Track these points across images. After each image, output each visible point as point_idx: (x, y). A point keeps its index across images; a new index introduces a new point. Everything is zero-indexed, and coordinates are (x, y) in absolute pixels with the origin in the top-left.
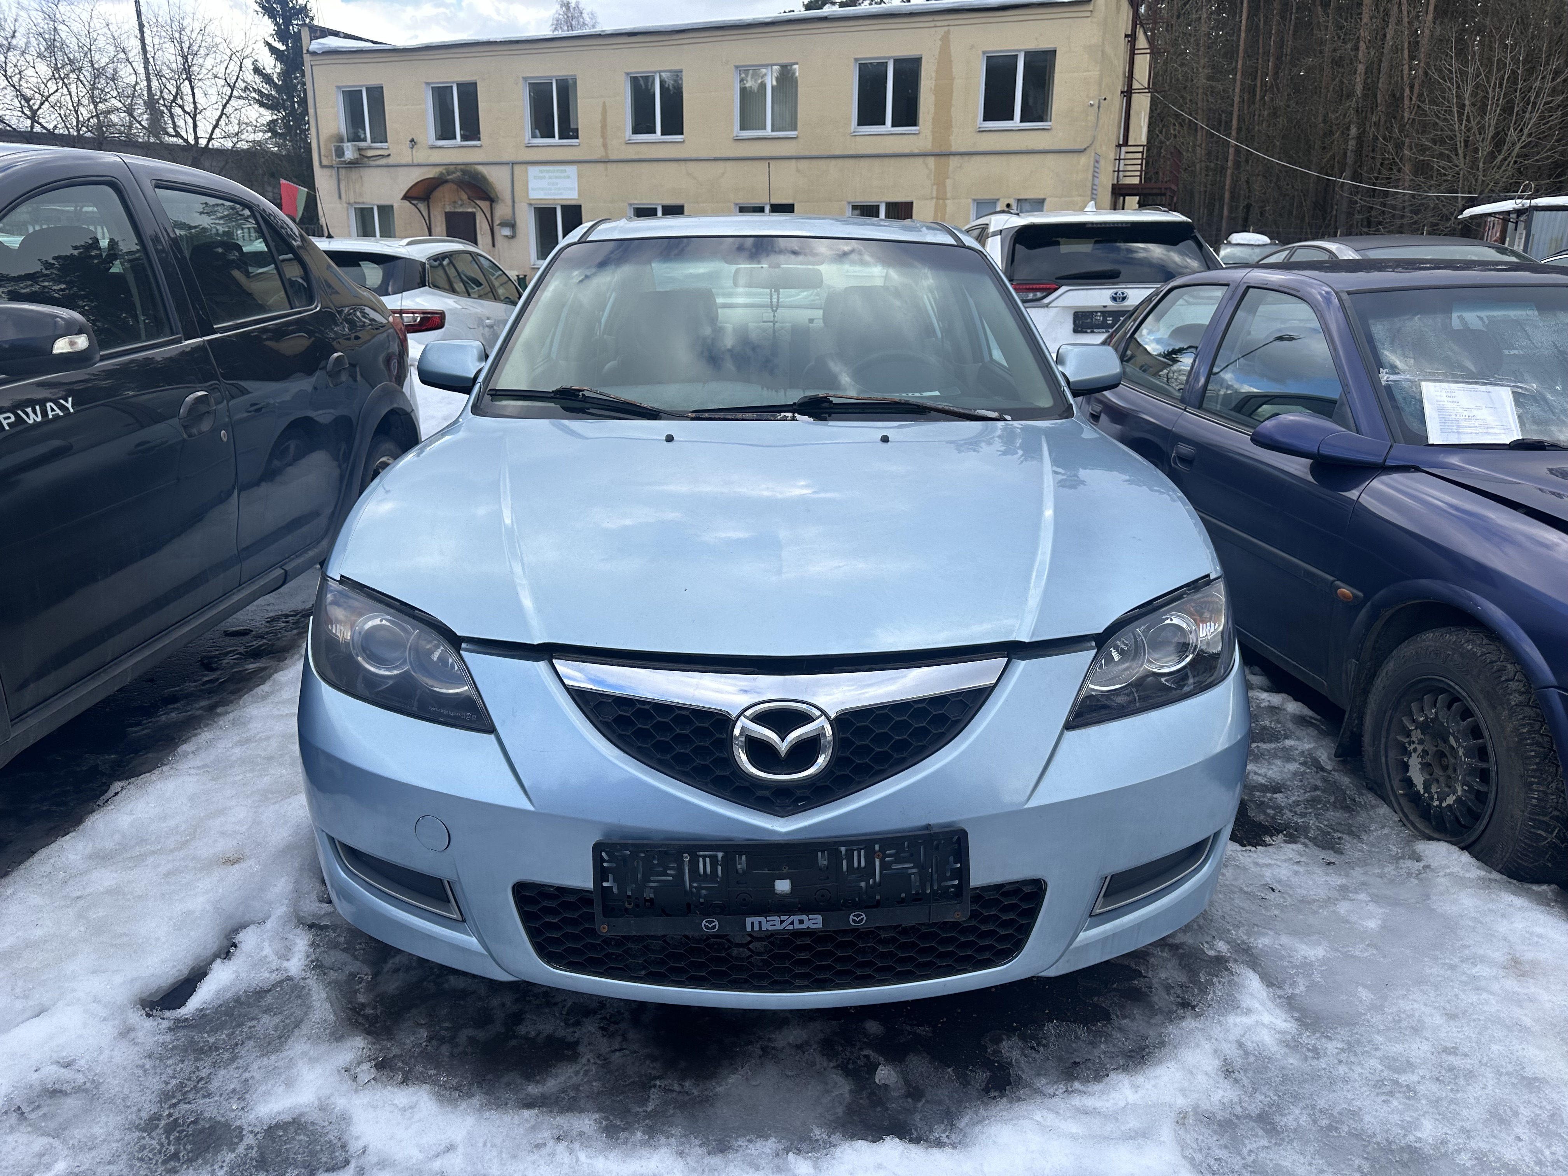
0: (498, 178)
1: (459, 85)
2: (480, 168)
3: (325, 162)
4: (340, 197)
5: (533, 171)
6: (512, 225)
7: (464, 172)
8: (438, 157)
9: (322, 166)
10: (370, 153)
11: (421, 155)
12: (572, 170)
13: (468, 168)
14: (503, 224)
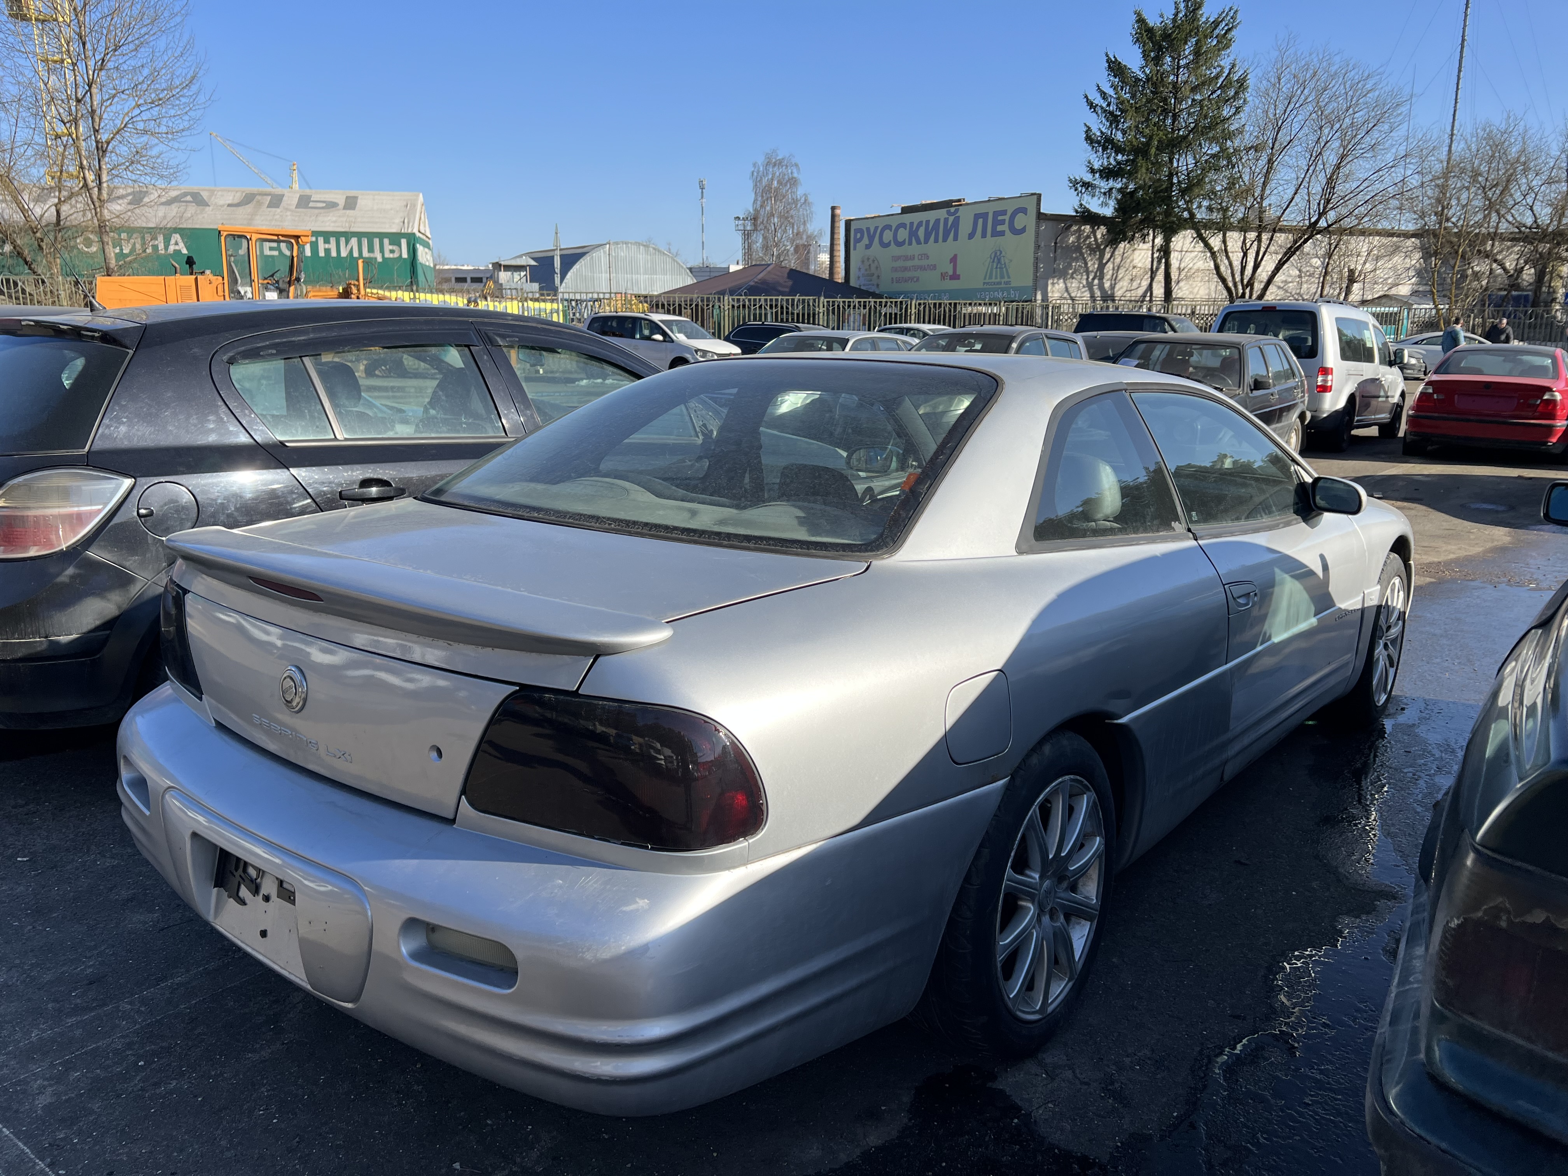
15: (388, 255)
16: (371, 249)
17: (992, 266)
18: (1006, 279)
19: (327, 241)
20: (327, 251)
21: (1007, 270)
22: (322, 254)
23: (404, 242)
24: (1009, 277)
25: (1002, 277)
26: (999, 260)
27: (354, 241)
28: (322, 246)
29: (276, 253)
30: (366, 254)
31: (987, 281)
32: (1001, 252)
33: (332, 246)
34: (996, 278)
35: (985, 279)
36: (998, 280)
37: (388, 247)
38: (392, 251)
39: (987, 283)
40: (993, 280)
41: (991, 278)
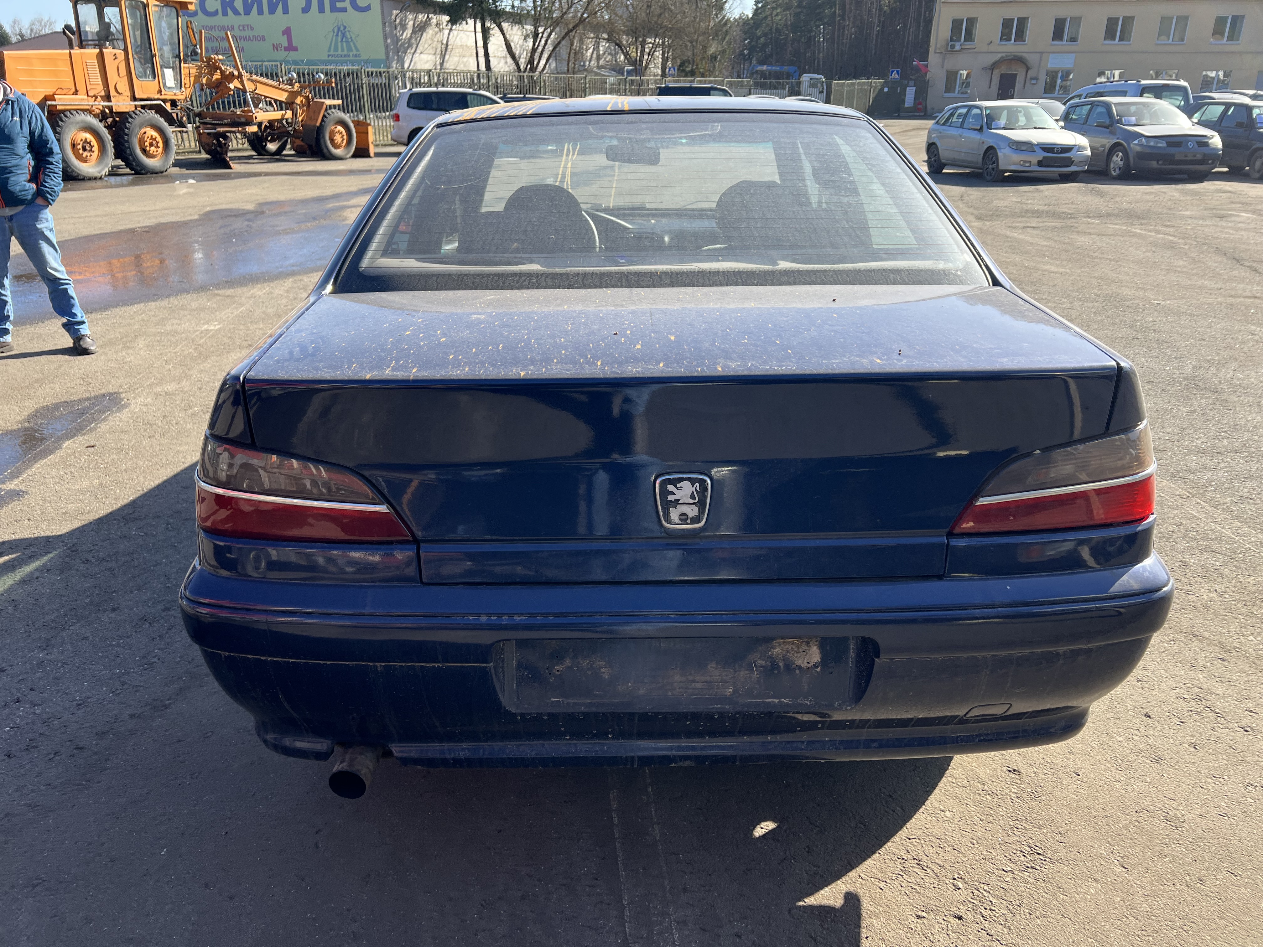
0: (1032, 59)
1: (1018, 18)
2: (1024, 54)
3: (938, 51)
4: (943, 67)
5: (1051, 55)
6: (1036, 79)
7: (1015, 56)
8: (1002, 49)
9: (935, 53)
10: (963, 47)
11: (992, 48)
12: (1073, 56)
13: (1018, 54)
14: (1032, 79)
17: (336, 40)
18: (355, 52)
21: (354, 44)
24: (357, 50)
25: (350, 49)
26: (344, 35)
31: (332, 53)
32: (345, 27)
34: (343, 50)
35: (329, 51)
36: (346, 52)
39: (332, 56)
40: (340, 52)
41: (336, 49)
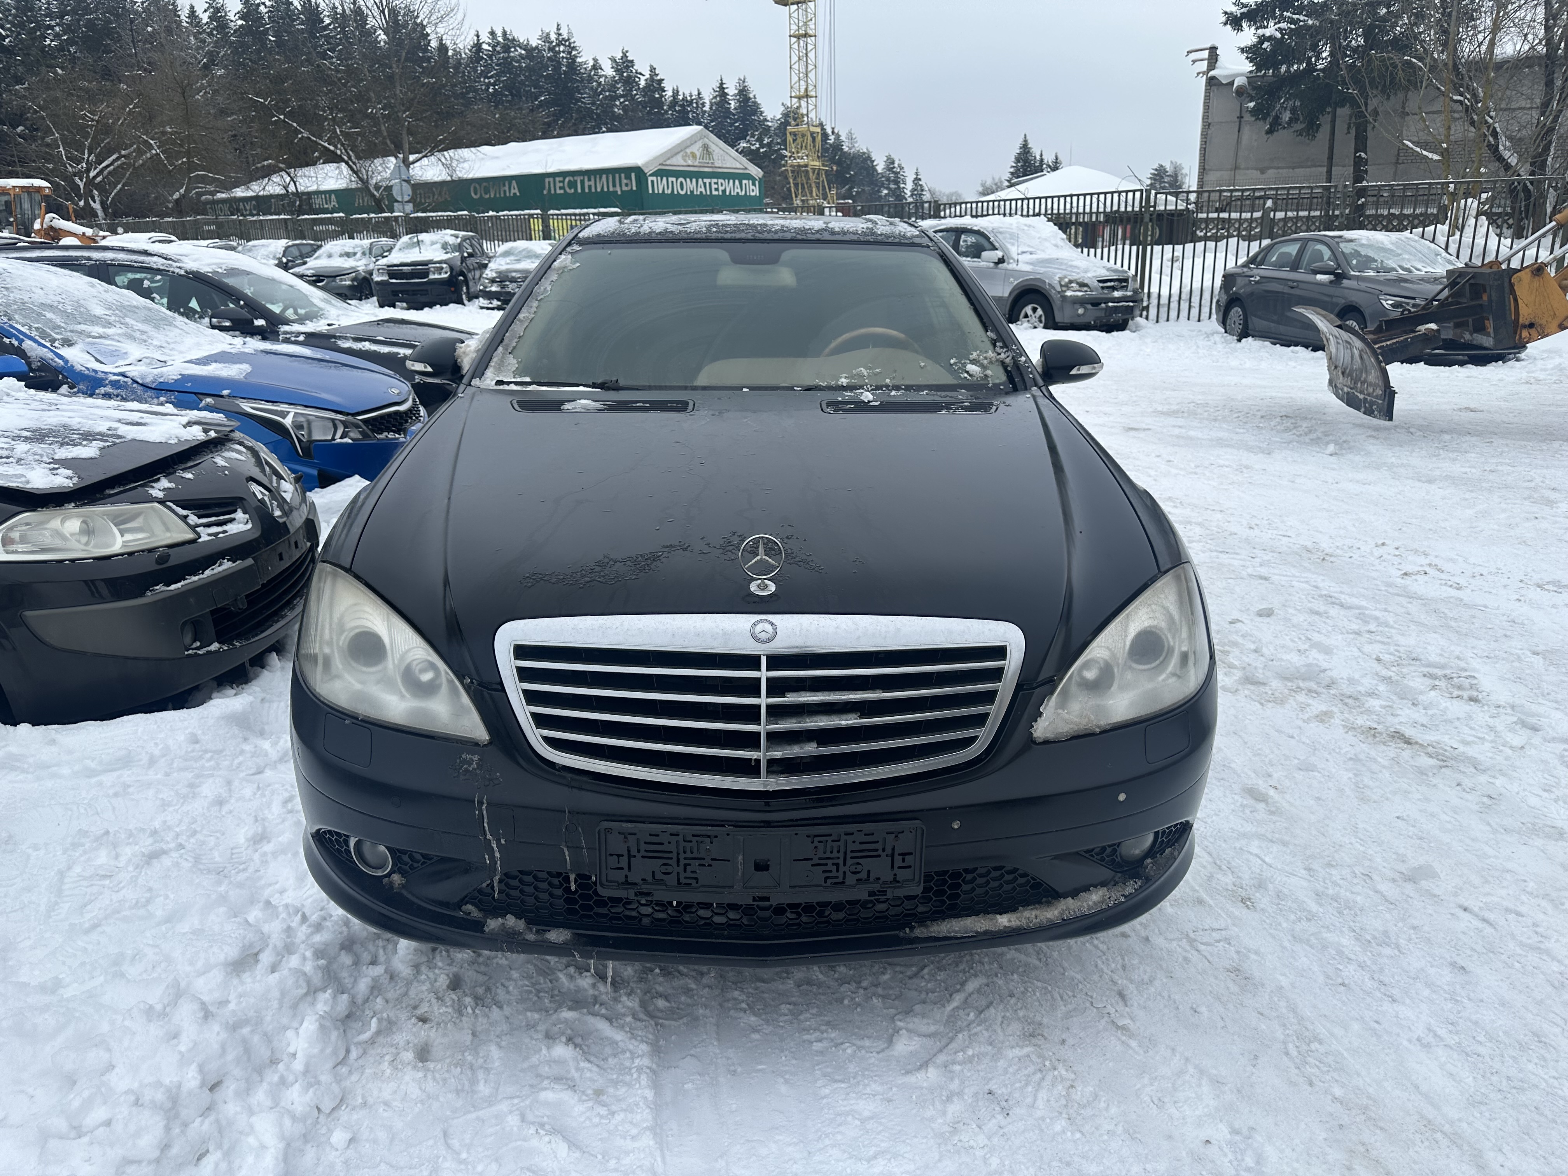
15: (625, 188)
16: (614, 186)
19: (589, 180)
20: (590, 187)
22: (587, 190)
23: (633, 175)
27: (604, 176)
28: (587, 184)
29: (562, 192)
30: (611, 189)
33: (592, 183)
37: (624, 181)
38: (627, 185)
